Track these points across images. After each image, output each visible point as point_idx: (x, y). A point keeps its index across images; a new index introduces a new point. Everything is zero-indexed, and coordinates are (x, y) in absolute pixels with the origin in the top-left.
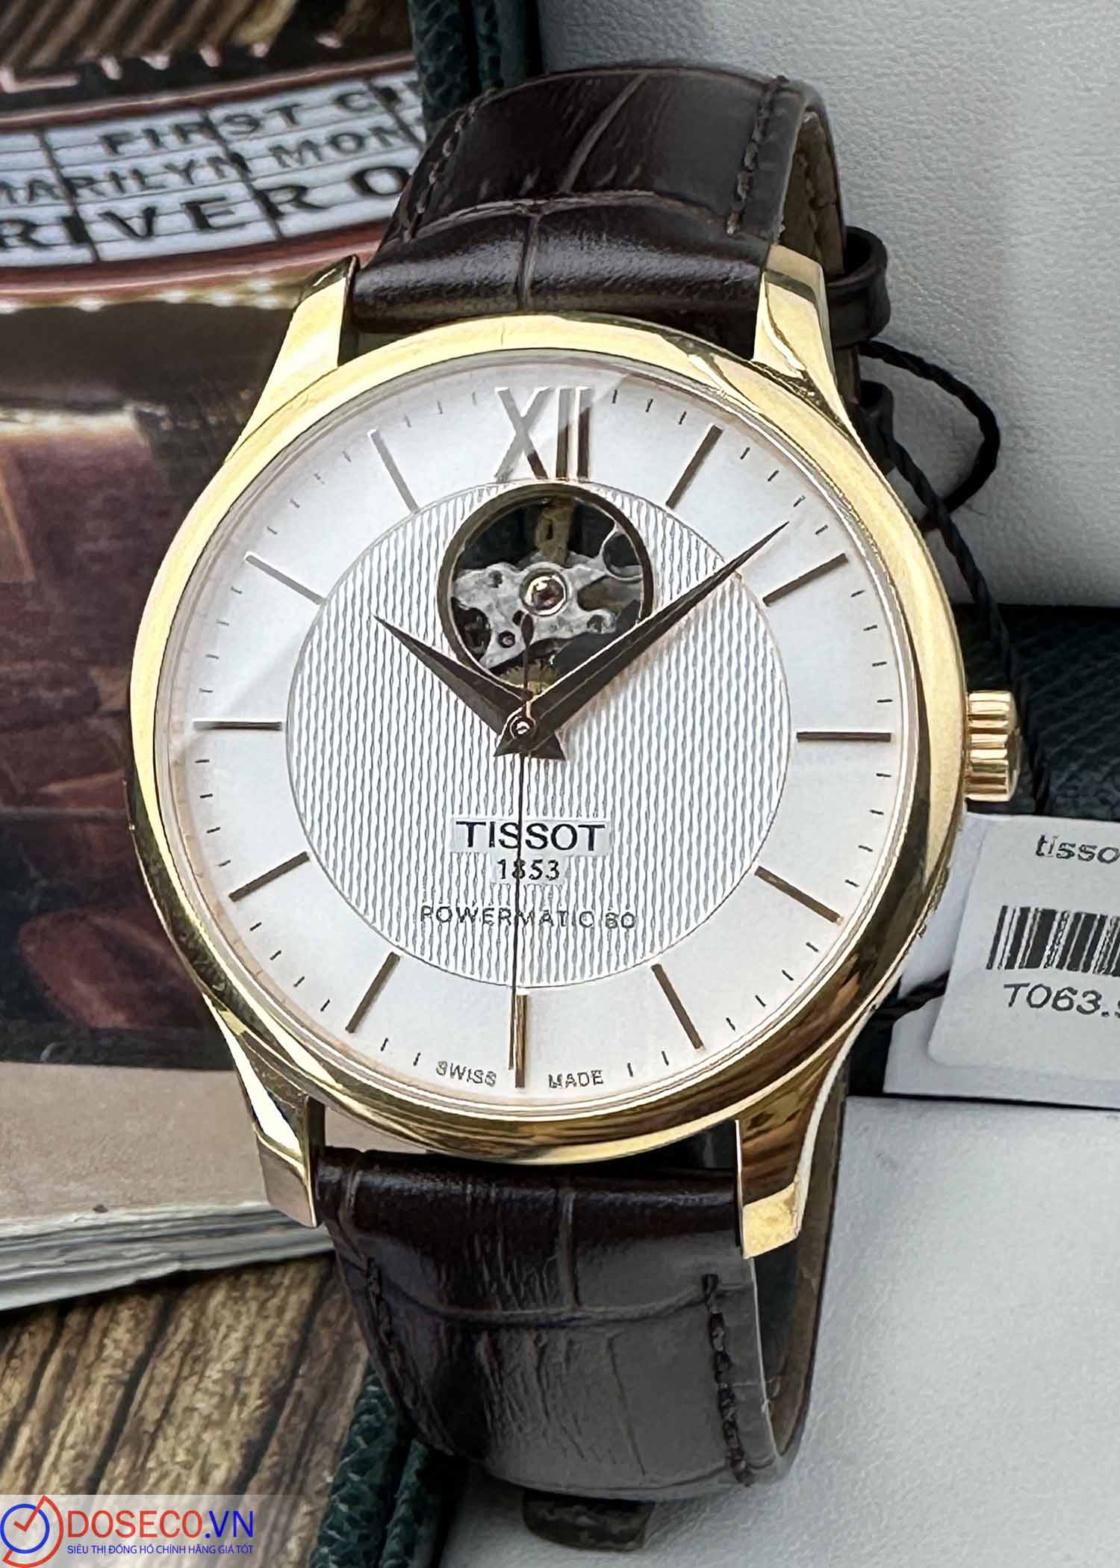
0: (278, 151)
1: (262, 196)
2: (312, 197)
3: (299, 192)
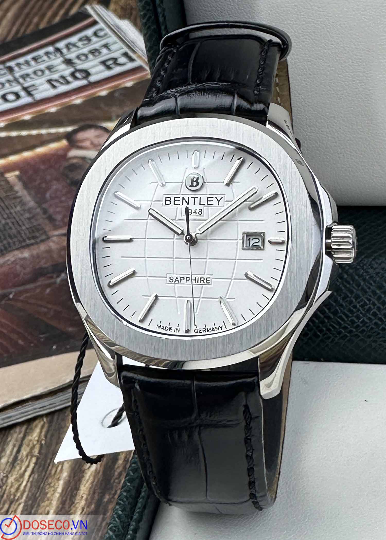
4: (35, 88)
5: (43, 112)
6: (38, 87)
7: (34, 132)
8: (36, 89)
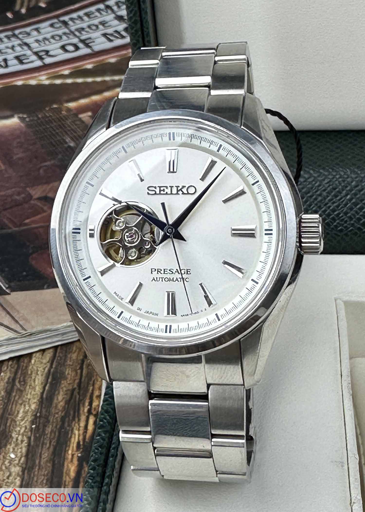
0: (37, 41)
1: (36, 53)
2: (51, 53)
3: (47, 52)
4: (92, 41)
5: (104, 62)
6: (94, 40)
7: (99, 79)
8: (94, 42)
